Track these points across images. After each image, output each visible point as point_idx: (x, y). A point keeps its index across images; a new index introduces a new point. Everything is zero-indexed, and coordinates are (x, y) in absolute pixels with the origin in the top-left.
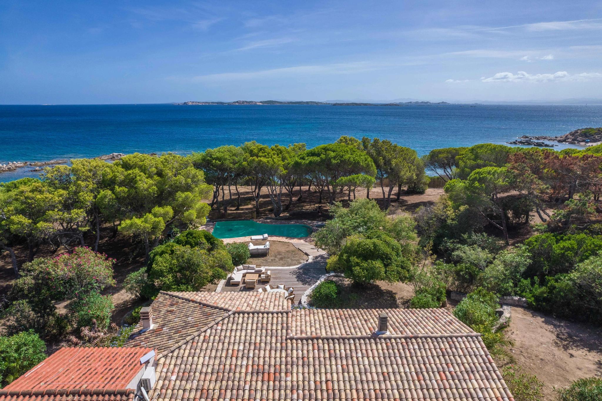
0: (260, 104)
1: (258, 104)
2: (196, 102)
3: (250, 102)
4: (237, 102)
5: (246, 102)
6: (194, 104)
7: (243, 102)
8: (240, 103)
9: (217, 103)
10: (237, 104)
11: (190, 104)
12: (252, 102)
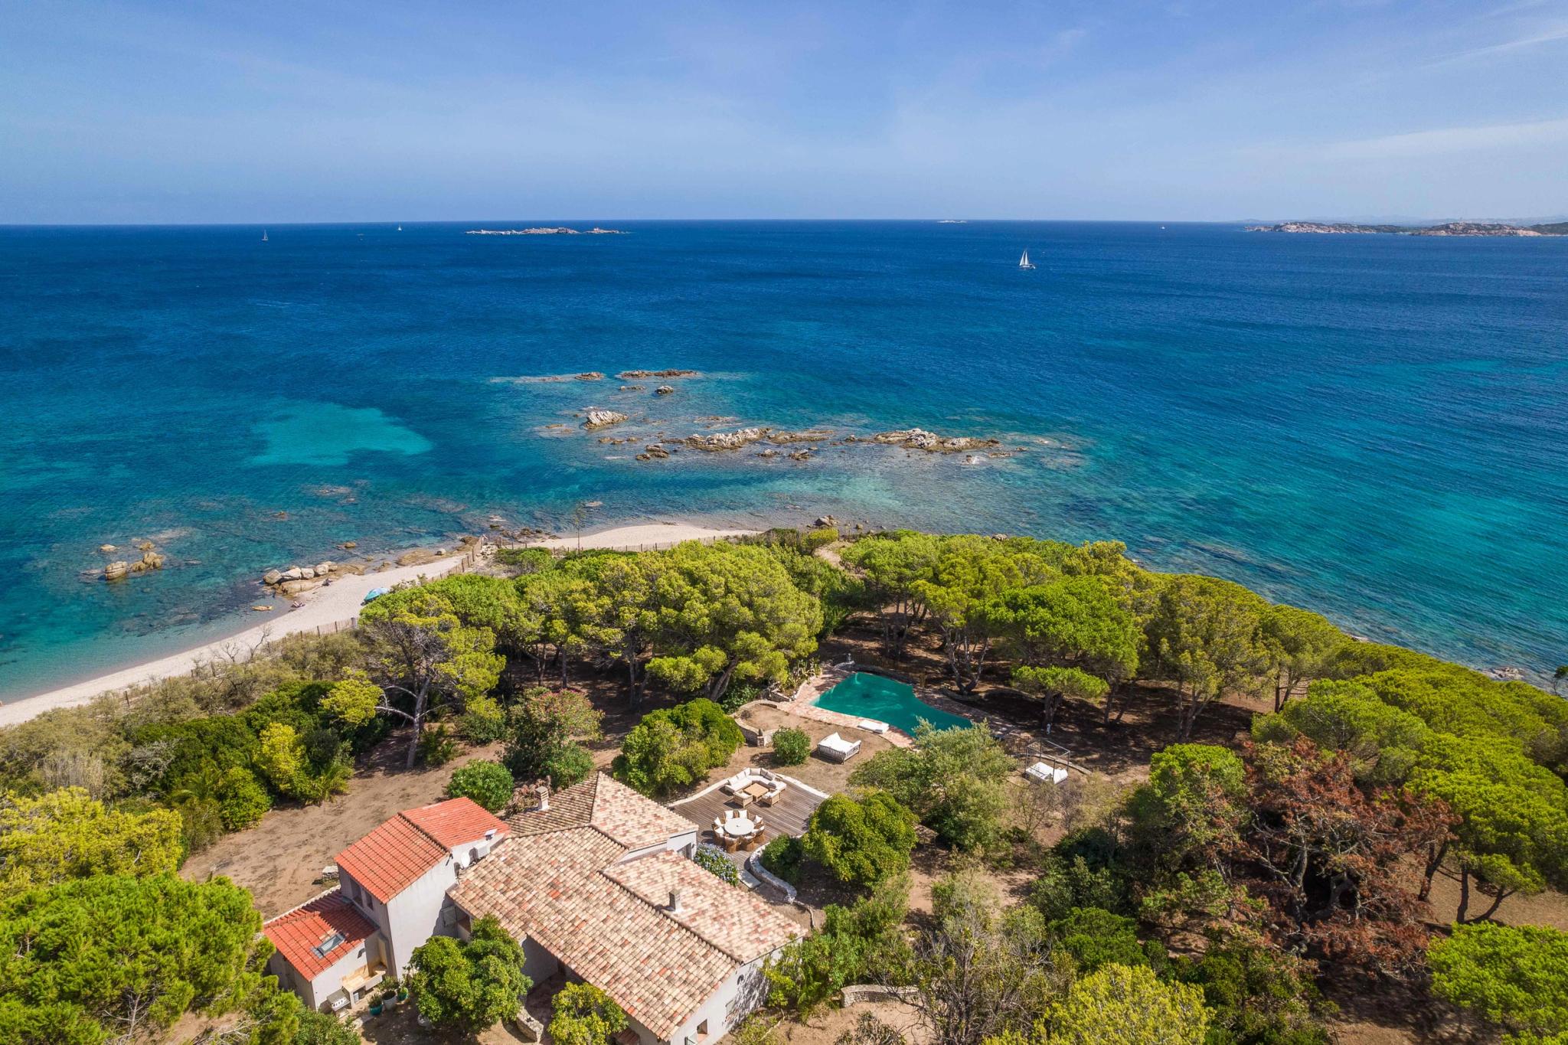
0: (1532, 233)
1: (1521, 233)
2: (1310, 224)
3: (1493, 227)
4: (1446, 227)
5: (1479, 227)
6: (1301, 230)
7: (1467, 228)
8: (1454, 231)
9: (1378, 228)
10: (1443, 233)
11: (1293, 229)
12: (1501, 227)
